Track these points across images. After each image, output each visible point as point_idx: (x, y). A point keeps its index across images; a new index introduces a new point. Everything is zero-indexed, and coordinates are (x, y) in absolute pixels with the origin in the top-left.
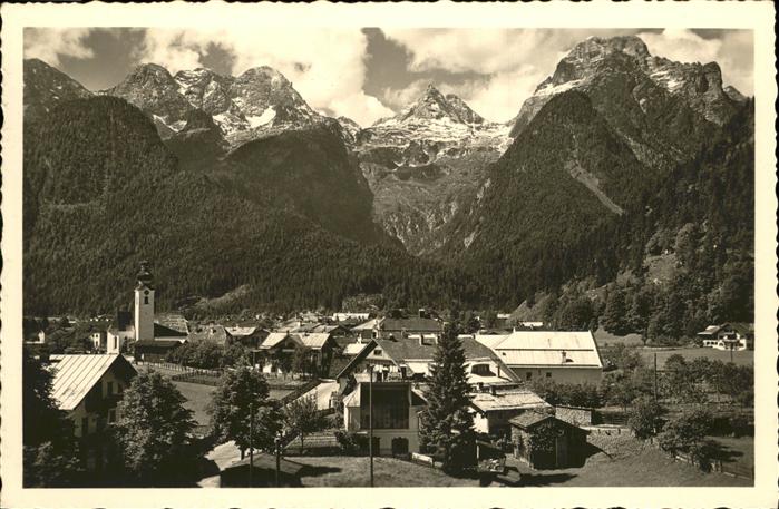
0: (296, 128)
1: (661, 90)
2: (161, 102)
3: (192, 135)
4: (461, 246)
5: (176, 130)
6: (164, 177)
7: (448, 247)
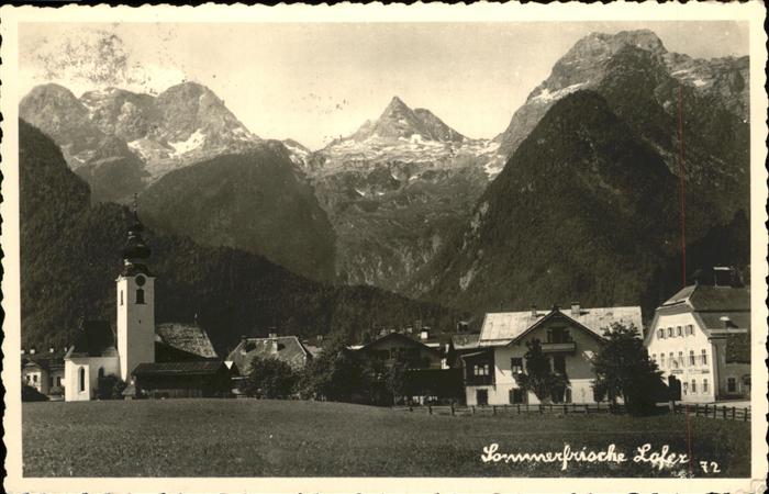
0: (233, 152)
1: (688, 90)
2: (65, 129)
3: (102, 166)
4: (456, 287)
5: (83, 161)
6: (73, 211)
7: (438, 290)
